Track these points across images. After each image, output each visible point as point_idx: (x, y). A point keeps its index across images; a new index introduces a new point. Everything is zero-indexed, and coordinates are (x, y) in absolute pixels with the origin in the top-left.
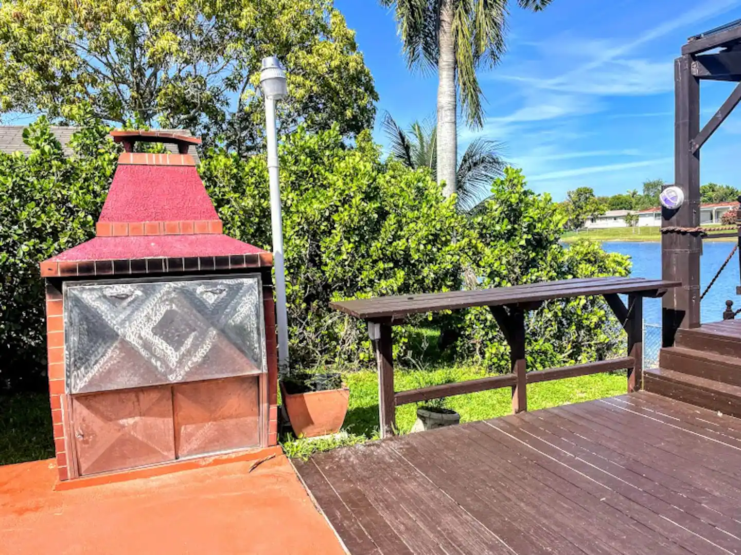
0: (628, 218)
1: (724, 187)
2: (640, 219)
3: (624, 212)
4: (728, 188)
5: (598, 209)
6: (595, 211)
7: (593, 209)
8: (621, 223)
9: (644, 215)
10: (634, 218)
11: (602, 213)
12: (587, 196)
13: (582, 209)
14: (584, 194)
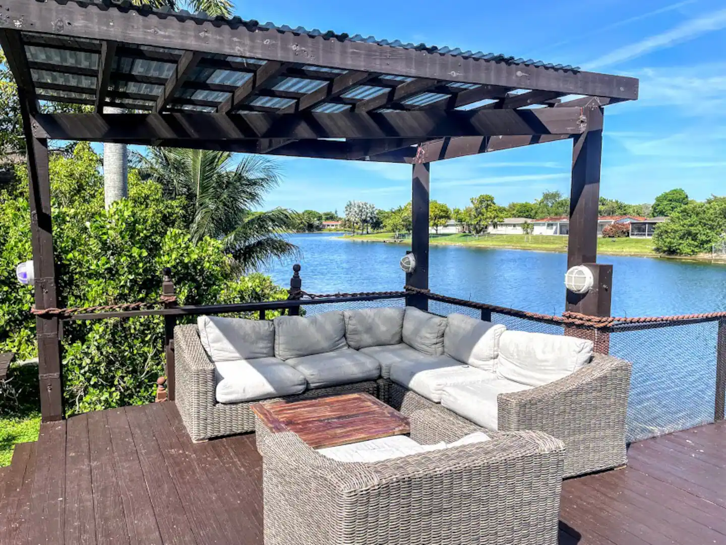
0: (525, 226)
1: (614, 201)
2: (535, 227)
3: (522, 220)
4: (617, 202)
5: (497, 216)
6: (494, 218)
7: (493, 216)
8: (519, 231)
9: (539, 224)
10: (530, 226)
11: (501, 220)
12: (489, 203)
13: (483, 215)
14: (486, 202)
